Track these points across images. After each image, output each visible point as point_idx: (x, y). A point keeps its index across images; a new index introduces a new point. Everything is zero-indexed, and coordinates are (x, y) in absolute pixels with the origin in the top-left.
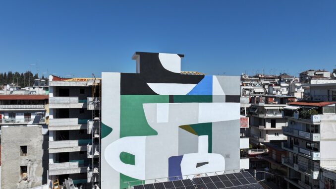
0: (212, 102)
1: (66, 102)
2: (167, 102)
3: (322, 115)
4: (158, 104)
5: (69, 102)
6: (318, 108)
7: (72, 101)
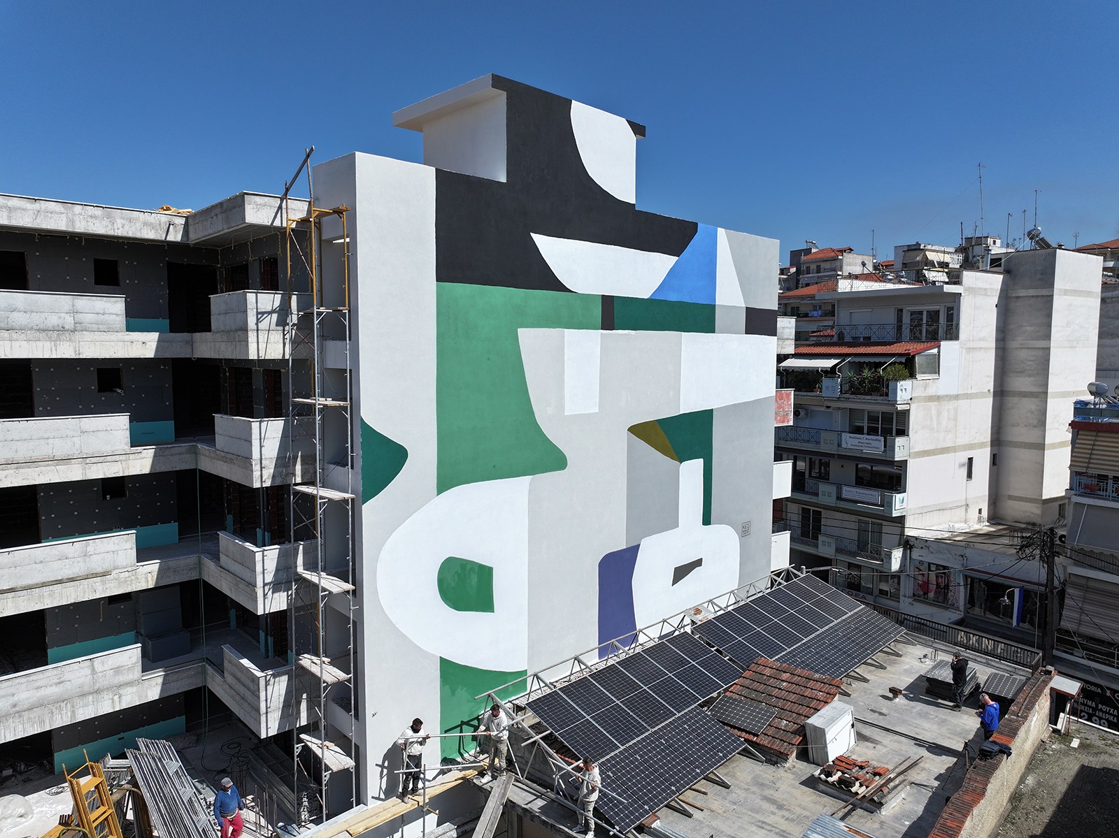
0: (713, 332)
1: (53, 320)
2: (595, 328)
3: (914, 381)
4: (570, 334)
5: (69, 321)
6: (903, 360)
7: (88, 318)
